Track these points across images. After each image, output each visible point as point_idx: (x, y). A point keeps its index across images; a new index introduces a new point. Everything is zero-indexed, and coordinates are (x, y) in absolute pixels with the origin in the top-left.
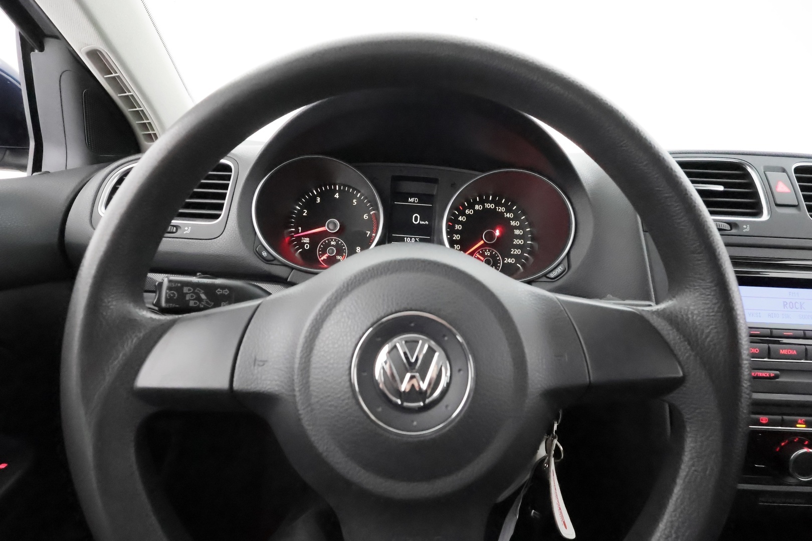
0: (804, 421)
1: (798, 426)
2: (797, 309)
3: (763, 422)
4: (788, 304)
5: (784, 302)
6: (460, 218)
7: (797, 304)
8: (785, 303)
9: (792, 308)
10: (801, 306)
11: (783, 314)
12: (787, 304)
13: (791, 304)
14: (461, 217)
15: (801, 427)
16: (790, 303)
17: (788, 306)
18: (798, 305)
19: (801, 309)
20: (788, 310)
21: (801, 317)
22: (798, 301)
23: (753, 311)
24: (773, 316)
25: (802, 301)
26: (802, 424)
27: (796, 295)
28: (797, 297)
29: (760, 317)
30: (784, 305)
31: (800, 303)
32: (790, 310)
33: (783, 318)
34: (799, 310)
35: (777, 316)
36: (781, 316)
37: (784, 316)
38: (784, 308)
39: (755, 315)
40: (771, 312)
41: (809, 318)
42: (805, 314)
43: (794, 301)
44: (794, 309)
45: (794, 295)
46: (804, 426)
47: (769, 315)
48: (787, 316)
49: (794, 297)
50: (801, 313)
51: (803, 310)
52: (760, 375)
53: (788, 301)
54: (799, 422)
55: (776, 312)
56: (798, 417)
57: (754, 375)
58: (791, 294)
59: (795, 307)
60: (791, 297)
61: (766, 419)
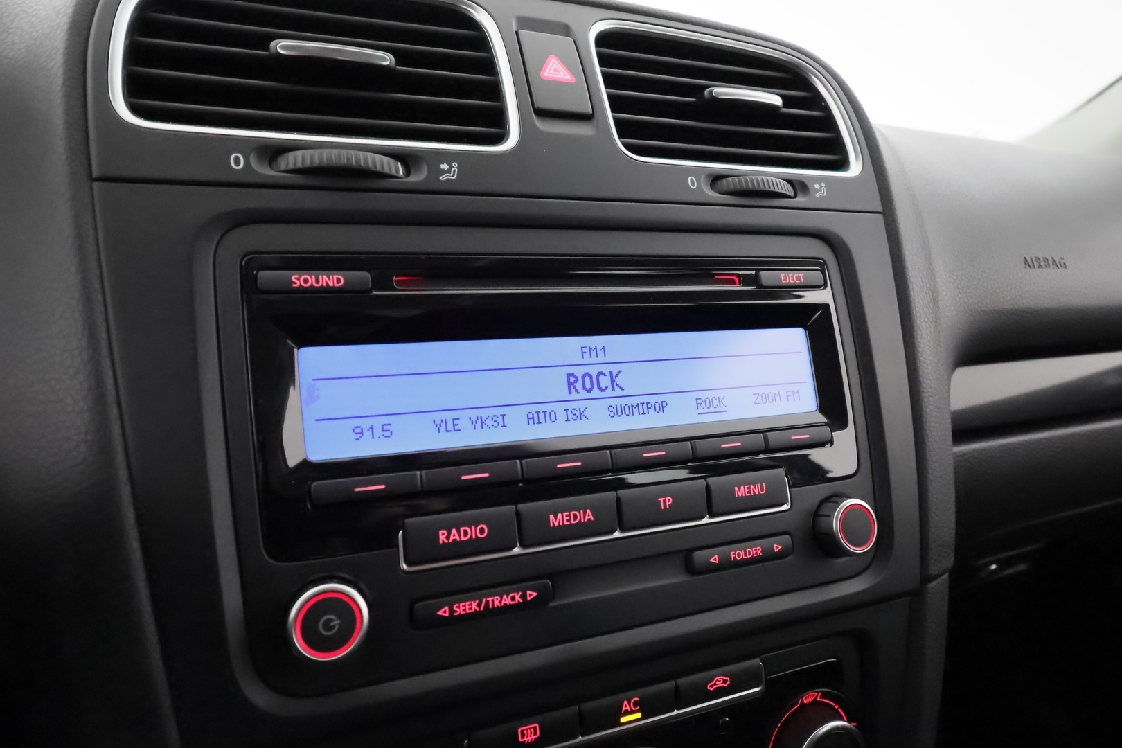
0: (635, 704)
1: (623, 720)
2: (603, 390)
4: (580, 379)
5: (569, 375)
7: (601, 377)
8: (572, 379)
9: (589, 391)
10: (613, 381)
11: (566, 410)
12: (576, 381)
13: (587, 379)
15: (630, 717)
16: (583, 377)
17: (579, 385)
18: (605, 381)
19: (613, 389)
20: (579, 397)
21: (614, 412)
22: (606, 369)
23: (483, 413)
24: (542, 419)
25: (615, 368)
26: (632, 712)
27: (601, 353)
28: (601, 359)
29: (504, 426)
30: (570, 384)
31: (611, 373)
32: (584, 394)
33: (568, 420)
34: (609, 393)
35: (553, 417)
36: (561, 415)
37: (570, 416)
38: (570, 393)
39: (489, 422)
40: (534, 409)
41: (636, 410)
42: (623, 401)
43: (594, 371)
44: (596, 393)
45: (594, 353)
46: (639, 715)
47: (529, 418)
48: (578, 414)
49: (594, 360)
50: (614, 402)
51: (618, 392)
52: (496, 603)
53: (579, 372)
54: (624, 709)
55: (548, 407)
56: (622, 696)
57: (479, 605)
58: (587, 350)
59: (599, 387)
60: (587, 360)
61: (535, 728)
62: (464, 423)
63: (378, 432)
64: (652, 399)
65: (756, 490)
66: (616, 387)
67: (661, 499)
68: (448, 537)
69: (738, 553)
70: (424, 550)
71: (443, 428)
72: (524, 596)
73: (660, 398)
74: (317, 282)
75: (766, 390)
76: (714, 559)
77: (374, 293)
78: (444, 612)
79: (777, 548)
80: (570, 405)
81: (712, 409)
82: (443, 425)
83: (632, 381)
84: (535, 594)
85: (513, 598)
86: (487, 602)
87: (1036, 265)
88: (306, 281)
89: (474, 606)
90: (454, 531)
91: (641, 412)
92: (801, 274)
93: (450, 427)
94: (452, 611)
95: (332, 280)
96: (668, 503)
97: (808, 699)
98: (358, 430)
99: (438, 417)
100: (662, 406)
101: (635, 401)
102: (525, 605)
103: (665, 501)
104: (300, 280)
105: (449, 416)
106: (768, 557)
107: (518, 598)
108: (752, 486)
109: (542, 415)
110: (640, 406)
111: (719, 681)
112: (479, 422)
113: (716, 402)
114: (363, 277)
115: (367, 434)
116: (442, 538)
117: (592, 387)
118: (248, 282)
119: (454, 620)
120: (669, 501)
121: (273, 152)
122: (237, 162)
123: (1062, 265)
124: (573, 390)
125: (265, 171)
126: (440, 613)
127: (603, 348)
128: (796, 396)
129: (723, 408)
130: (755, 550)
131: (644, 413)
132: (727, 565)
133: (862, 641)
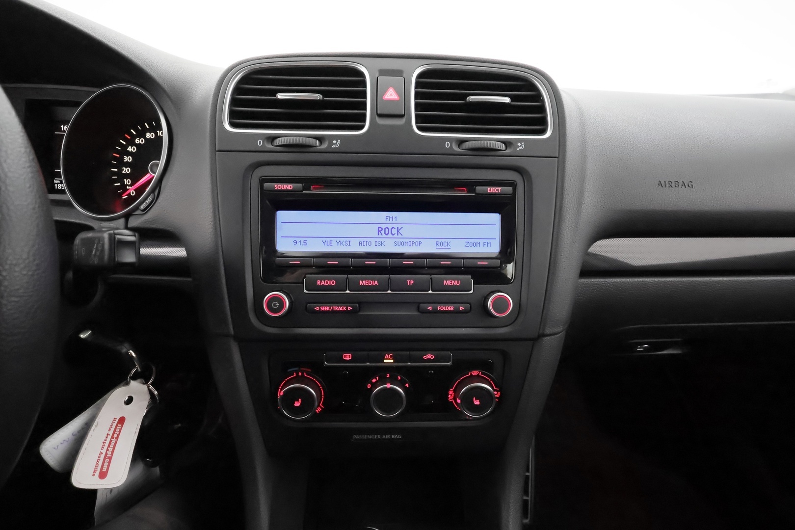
0: (391, 357)
1: (385, 361)
2: (393, 235)
3: (346, 359)
4: (384, 230)
5: (379, 228)
6: (130, 149)
7: (393, 229)
8: (380, 229)
9: (387, 235)
10: (398, 231)
11: (376, 242)
12: (381, 230)
13: (387, 230)
14: (130, 147)
15: (389, 361)
16: (385, 229)
17: (383, 232)
18: (395, 231)
19: (398, 235)
20: (382, 236)
21: (397, 244)
22: (396, 226)
23: (342, 240)
24: (365, 244)
25: (400, 226)
26: (389, 359)
27: (394, 220)
28: (394, 222)
29: (349, 245)
30: (379, 231)
31: (398, 228)
32: (384, 236)
33: (376, 245)
34: (396, 236)
35: (370, 244)
36: (373, 243)
37: (377, 244)
38: (378, 235)
39: (344, 243)
40: (362, 240)
41: (406, 244)
42: (401, 240)
43: (390, 227)
44: (390, 235)
45: (391, 219)
46: (392, 361)
47: (360, 243)
48: (381, 243)
49: (391, 222)
50: (397, 240)
51: (400, 236)
52: (336, 309)
53: (384, 227)
54: (386, 357)
55: (368, 240)
56: (385, 352)
57: (330, 308)
58: (388, 218)
59: (391, 233)
60: (388, 221)
61: (350, 356)
62: (334, 243)
63: (302, 243)
64: (415, 240)
65: (455, 283)
66: (399, 234)
67: (409, 281)
68: (320, 283)
69: (442, 308)
70: (312, 286)
71: (326, 244)
72: (347, 308)
73: (418, 240)
74: (283, 187)
75: (473, 241)
76: (430, 308)
77: (304, 192)
78: (317, 308)
79: (462, 308)
80: (378, 240)
81: (443, 247)
82: (326, 243)
83: (406, 232)
84: (351, 308)
85: (343, 308)
86: (333, 308)
87: (668, 185)
88: (279, 187)
89: (328, 309)
90: (323, 281)
91: (409, 245)
92: (500, 189)
93: (329, 244)
94: (320, 309)
95: (288, 187)
96: (411, 283)
97: (475, 373)
98: (295, 242)
99: (325, 239)
100: (419, 243)
101: (407, 240)
102: (347, 312)
103: (410, 282)
104: (278, 186)
105: (329, 240)
106: (456, 312)
107: (344, 309)
108: (453, 281)
109: (365, 242)
110: (409, 243)
111: (429, 356)
112: (340, 243)
113: (446, 244)
114: (299, 186)
115: (298, 243)
116: (318, 283)
117: (388, 233)
118: (262, 187)
119: (320, 312)
120: (412, 282)
121: (272, 139)
122: (260, 143)
123: (690, 186)
124: (380, 234)
125: (269, 146)
126: (316, 309)
127: (396, 217)
128: (489, 245)
129: (449, 247)
130: (451, 308)
131: (410, 246)
132: (435, 312)
133: (505, 355)
